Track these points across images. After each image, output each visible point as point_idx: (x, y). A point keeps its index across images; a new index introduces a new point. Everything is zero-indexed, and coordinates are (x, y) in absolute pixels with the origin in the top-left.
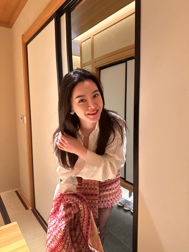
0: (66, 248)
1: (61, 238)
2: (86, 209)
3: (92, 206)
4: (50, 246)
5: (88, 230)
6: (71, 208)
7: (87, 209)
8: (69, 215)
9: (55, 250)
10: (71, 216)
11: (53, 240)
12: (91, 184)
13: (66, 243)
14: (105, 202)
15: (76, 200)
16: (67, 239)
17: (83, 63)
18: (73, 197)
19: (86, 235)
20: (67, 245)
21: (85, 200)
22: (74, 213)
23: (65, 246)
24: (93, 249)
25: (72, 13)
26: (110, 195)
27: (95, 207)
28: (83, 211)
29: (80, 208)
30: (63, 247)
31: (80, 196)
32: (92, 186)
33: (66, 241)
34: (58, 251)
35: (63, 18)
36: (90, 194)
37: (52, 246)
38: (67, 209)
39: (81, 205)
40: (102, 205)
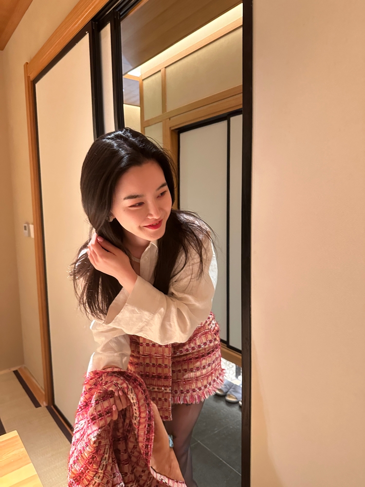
0: (102, 475)
1: (90, 457)
2: (142, 402)
3: (161, 398)
4: (73, 470)
5: (149, 442)
6: (112, 400)
7: (144, 400)
8: (108, 413)
9: (81, 477)
10: (112, 415)
11: (78, 459)
12: (156, 356)
13: (101, 467)
14: (187, 393)
15: (121, 384)
16: (104, 458)
17: (146, 119)
18: (116, 378)
19: (146, 451)
20: (104, 469)
21: (140, 385)
22: (117, 409)
23: (100, 471)
24: (160, 477)
25: (123, 24)
26: (197, 379)
27: (166, 400)
28: (137, 405)
29: (130, 400)
30: (95, 473)
31: (132, 376)
32: (159, 360)
33: (101, 462)
34: (86, 479)
35: (106, 33)
36: (155, 376)
37: (76, 470)
38: (104, 401)
39: (133, 393)
40: (182, 398)
